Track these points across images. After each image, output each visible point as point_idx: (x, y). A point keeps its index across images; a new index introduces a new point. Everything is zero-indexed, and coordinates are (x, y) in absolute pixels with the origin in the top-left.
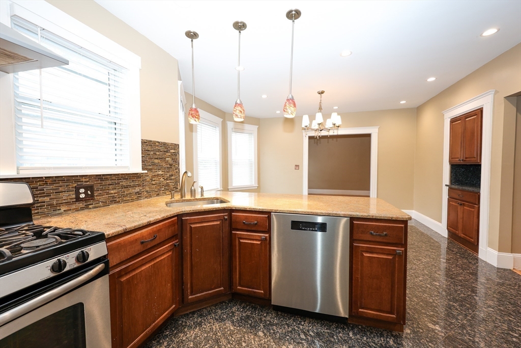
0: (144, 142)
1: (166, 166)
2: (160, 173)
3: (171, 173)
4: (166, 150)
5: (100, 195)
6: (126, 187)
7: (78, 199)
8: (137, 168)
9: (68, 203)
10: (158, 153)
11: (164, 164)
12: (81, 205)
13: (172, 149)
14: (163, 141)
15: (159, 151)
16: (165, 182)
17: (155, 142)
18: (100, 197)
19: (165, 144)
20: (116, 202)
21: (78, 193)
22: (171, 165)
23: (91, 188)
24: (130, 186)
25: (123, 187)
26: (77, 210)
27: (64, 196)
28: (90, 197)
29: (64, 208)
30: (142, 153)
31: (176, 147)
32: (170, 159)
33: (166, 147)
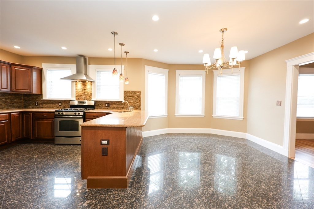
0: (125, 92)
1: (134, 99)
2: (132, 101)
3: (137, 102)
4: (134, 93)
5: (111, 106)
6: (119, 105)
7: (106, 106)
8: (122, 99)
9: (104, 107)
10: (130, 95)
11: (133, 98)
13: (137, 93)
14: (133, 90)
15: (131, 94)
16: (134, 105)
17: (129, 91)
18: (111, 107)
19: (134, 91)
20: (115, 109)
21: (106, 105)
22: (137, 99)
23: (108, 104)
24: (120, 105)
25: (117, 105)
26: (106, 109)
27: (103, 105)
28: (108, 106)
29: (103, 108)
30: (124, 95)
31: (140, 92)
32: (136, 97)
33: (135, 92)
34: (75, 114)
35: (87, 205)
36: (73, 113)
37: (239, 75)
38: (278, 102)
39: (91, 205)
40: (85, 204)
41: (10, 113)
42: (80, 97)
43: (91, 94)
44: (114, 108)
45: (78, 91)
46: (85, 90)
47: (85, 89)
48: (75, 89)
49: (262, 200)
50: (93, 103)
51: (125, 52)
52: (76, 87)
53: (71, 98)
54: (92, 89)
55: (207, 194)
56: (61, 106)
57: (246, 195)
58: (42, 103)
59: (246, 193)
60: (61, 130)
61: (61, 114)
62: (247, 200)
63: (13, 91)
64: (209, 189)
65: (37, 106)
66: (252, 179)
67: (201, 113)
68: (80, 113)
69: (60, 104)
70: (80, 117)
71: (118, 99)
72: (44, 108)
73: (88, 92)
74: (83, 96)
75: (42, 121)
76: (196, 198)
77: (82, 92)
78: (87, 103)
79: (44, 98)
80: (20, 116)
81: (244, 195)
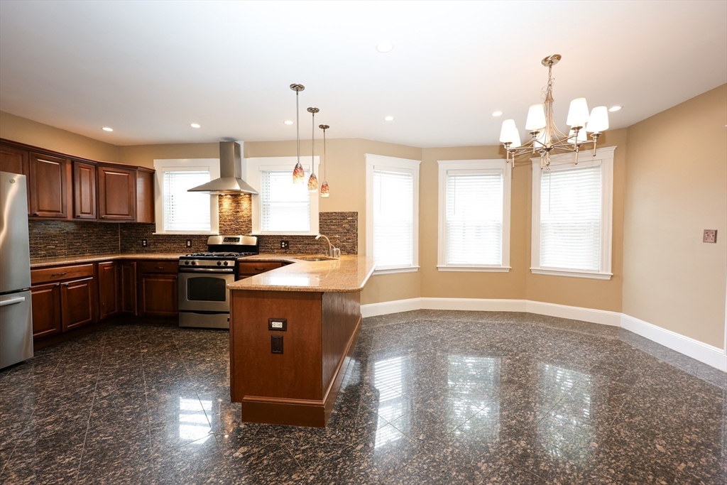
0: (321, 214)
1: (342, 231)
2: (337, 236)
3: (348, 237)
4: (342, 218)
5: (292, 247)
6: (308, 244)
7: (282, 248)
8: (315, 231)
9: (277, 249)
10: (334, 221)
11: (340, 229)
12: (284, 251)
13: (349, 217)
14: (340, 211)
15: (335, 219)
16: (341, 244)
17: (332, 213)
19: (341, 213)
20: (301, 253)
21: (282, 245)
22: (348, 230)
23: (286, 242)
24: (311, 244)
25: (305, 244)
26: (281, 253)
27: (276, 245)
28: (287, 247)
29: (276, 251)
30: (320, 222)
31: (355, 214)
32: (347, 226)
33: (343, 216)
34: (219, 264)
35: (241, 456)
36: (215, 263)
37: (599, 166)
38: (707, 232)
39: (249, 456)
40: (237, 454)
41: (96, 263)
42: (228, 229)
43: (250, 221)
44: (298, 252)
45: (223, 215)
46: (238, 212)
47: (239, 210)
48: (218, 211)
49: (654, 480)
50: (254, 241)
51: (322, 127)
52: (220, 207)
53: (210, 230)
54: (252, 210)
55: (510, 454)
56: (190, 247)
57: (612, 464)
58: (154, 243)
59: (613, 458)
60: (191, 298)
61: (190, 264)
62: (613, 476)
63: (102, 218)
64: (515, 442)
65: (146, 249)
66: (630, 426)
67: (501, 263)
68: (228, 261)
69: (189, 245)
70: (229, 270)
71: (307, 232)
72: (158, 251)
73: (244, 217)
74: (234, 226)
75: (155, 280)
76: (483, 461)
77: (232, 218)
78: (242, 241)
79: (158, 232)
80: (114, 268)
81: (606, 465)
